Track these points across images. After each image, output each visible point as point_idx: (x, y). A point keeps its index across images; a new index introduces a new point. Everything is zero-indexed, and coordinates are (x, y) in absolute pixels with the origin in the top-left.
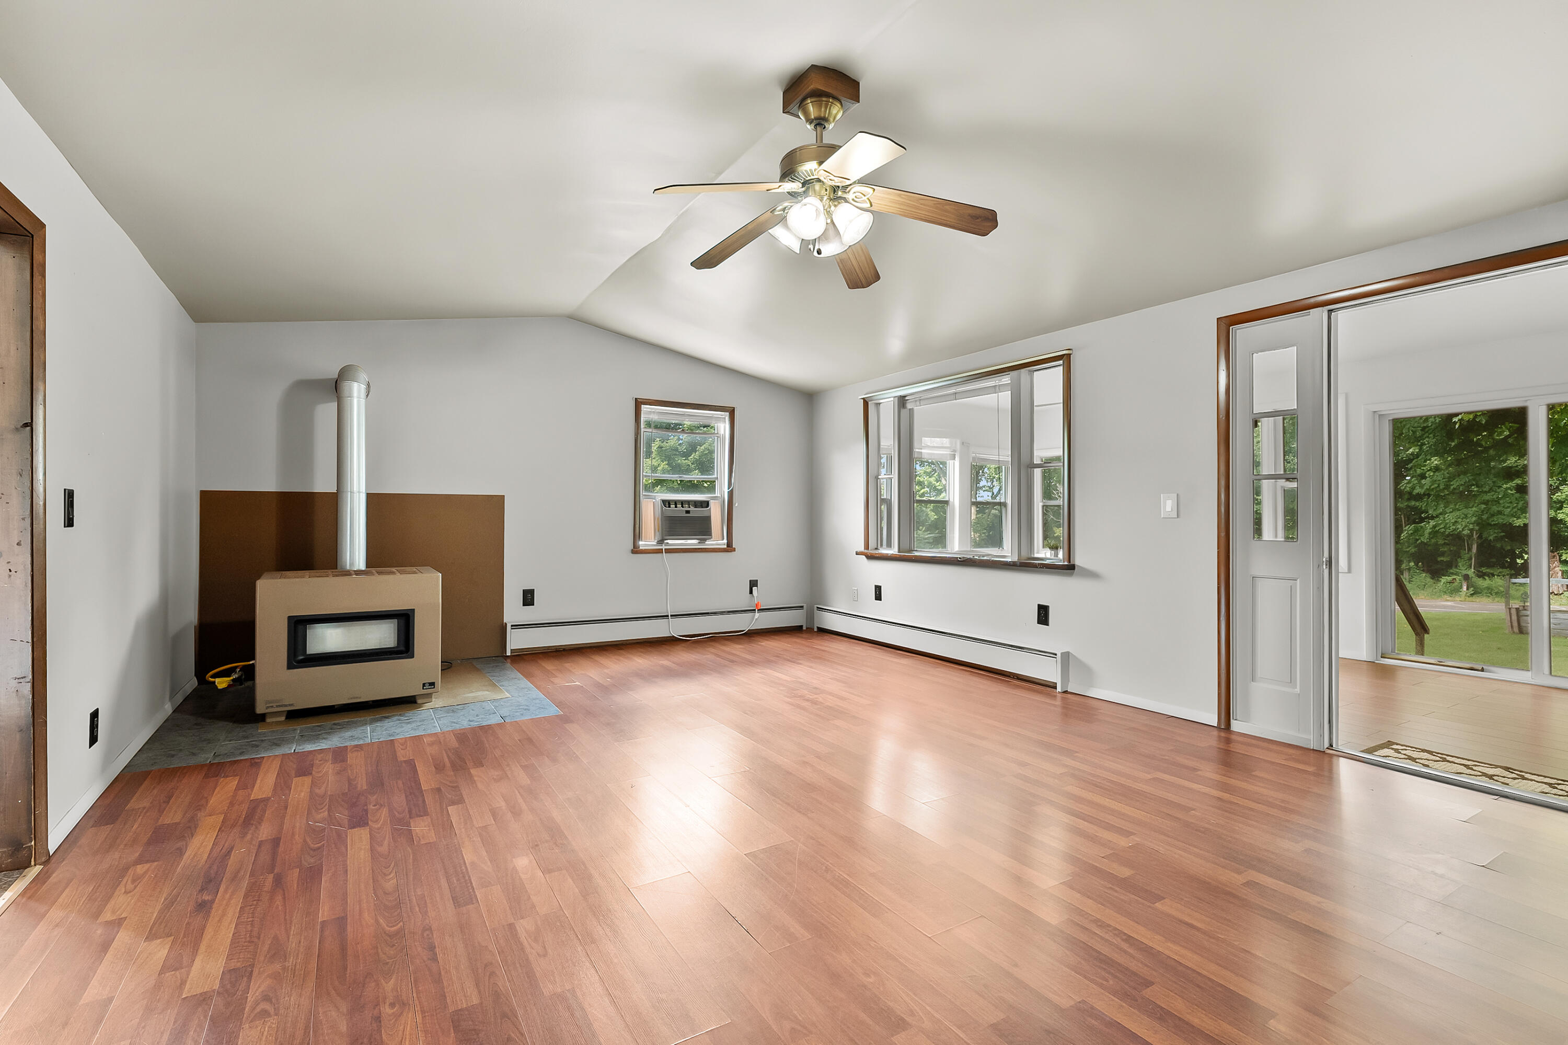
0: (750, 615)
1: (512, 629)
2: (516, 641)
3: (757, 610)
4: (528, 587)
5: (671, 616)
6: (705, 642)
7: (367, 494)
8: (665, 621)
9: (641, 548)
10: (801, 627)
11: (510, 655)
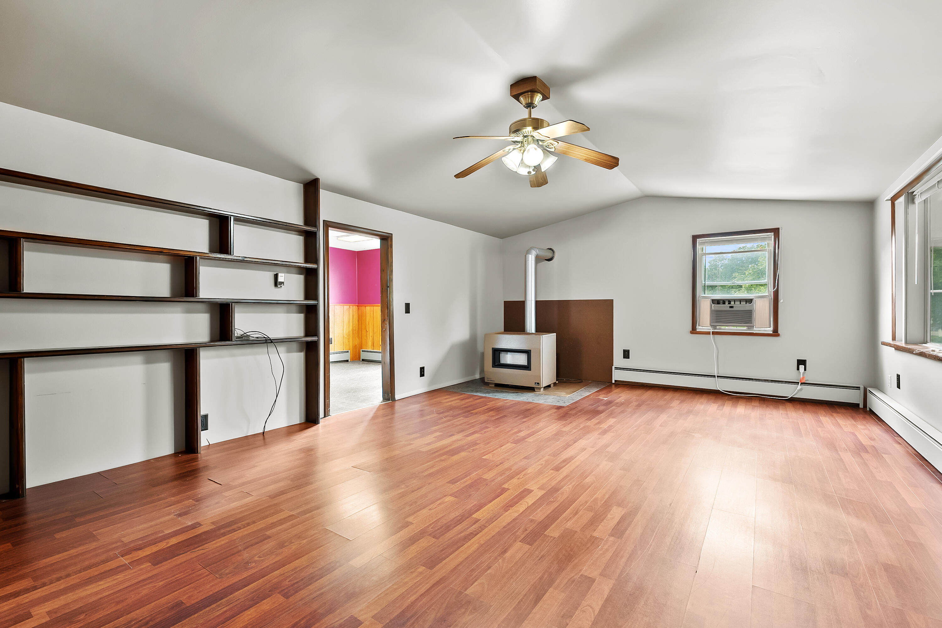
0: (793, 386)
1: (615, 369)
2: (617, 376)
3: (800, 383)
4: (627, 349)
5: (717, 376)
6: (748, 399)
7: (536, 301)
8: (712, 379)
9: (697, 330)
10: (858, 405)
11: (614, 382)
